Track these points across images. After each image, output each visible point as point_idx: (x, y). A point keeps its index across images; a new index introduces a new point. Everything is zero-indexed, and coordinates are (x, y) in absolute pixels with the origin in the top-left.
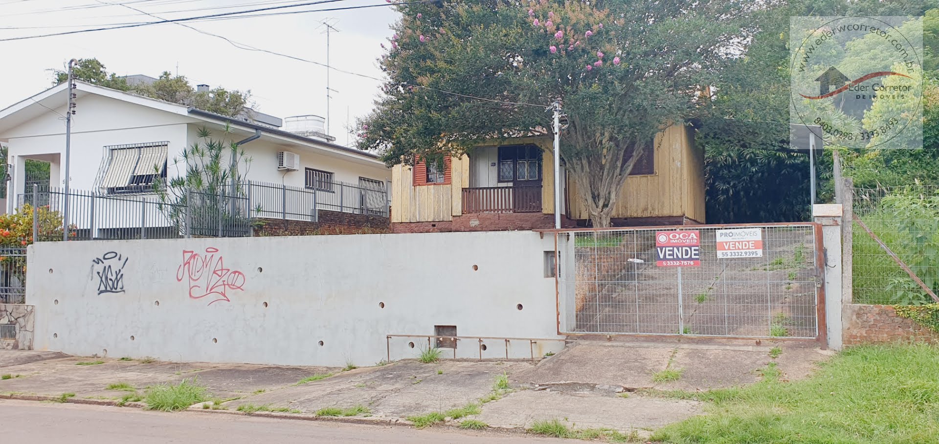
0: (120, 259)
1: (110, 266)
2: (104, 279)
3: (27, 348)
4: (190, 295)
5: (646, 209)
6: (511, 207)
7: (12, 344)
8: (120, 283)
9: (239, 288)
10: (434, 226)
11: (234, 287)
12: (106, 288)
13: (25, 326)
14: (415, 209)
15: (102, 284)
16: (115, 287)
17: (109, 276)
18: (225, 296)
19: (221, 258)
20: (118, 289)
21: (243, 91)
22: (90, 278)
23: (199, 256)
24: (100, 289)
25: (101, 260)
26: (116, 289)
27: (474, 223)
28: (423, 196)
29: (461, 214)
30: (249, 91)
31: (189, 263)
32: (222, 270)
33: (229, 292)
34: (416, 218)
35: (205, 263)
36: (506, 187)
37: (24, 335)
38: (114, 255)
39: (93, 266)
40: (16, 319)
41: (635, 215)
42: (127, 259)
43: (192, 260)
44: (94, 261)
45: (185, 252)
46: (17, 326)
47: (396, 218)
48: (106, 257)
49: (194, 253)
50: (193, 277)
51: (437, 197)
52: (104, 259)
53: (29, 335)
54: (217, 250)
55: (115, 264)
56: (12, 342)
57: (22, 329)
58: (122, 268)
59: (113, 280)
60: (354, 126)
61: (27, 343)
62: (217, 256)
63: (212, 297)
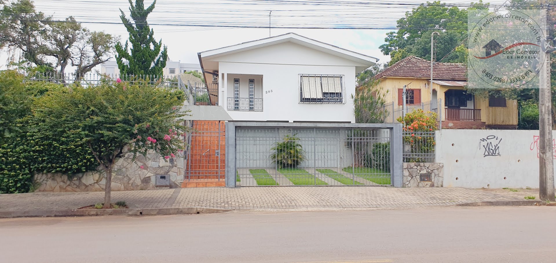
0: (497, 139)
1: (491, 143)
2: (487, 149)
3: (440, 186)
4: (538, 157)
5: (503, 121)
7: (430, 185)
8: (497, 151)
12: (489, 153)
13: (438, 174)
15: (486, 151)
16: (495, 153)
17: (491, 147)
20: (497, 154)
22: (479, 149)
24: (485, 154)
25: (485, 140)
27: (451, 125)
31: (537, 141)
37: (438, 179)
38: (493, 137)
39: (480, 142)
40: (432, 171)
42: (501, 139)
44: (481, 140)
45: (534, 136)
46: (433, 175)
48: (488, 138)
52: (487, 139)
53: (441, 179)
55: (494, 142)
56: (429, 183)
57: (437, 176)
58: (499, 144)
59: (493, 150)
61: (440, 184)
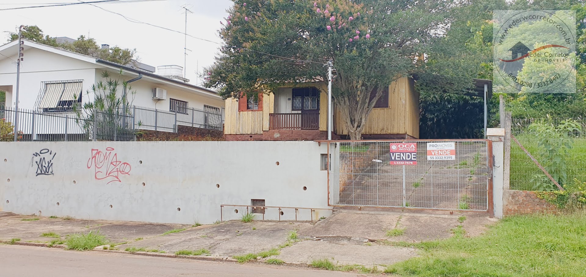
0: (51, 154)
1: (44, 158)
2: (40, 166)
4: (96, 178)
5: (383, 129)
6: (300, 126)
8: (50, 169)
9: (127, 173)
10: (251, 137)
11: (124, 173)
12: (41, 172)
14: (240, 126)
15: (39, 169)
16: (48, 171)
17: (44, 164)
18: (118, 179)
19: (116, 154)
20: (49, 173)
21: (131, 49)
22: (31, 165)
23: (102, 153)
24: (38, 173)
25: (38, 154)
26: (48, 172)
27: (277, 135)
28: (244, 118)
29: (268, 130)
30: (135, 49)
31: (95, 157)
32: (116, 162)
33: (121, 176)
34: (240, 131)
35: (105, 157)
36: (297, 114)
38: (47, 151)
39: (33, 158)
41: (376, 133)
42: (55, 154)
43: (97, 155)
44: (34, 154)
45: (92, 150)
47: (227, 131)
48: (42, 152)
49: (98, 151)
50: (98, 166)
51: (253, 119)
52: (41, 153)
54: (113, 149)
55: (48, 157)
58: (52, 159)
59: (46, 167)
60: (202, 73)
62: (113, 153)
63: (110, 179)
